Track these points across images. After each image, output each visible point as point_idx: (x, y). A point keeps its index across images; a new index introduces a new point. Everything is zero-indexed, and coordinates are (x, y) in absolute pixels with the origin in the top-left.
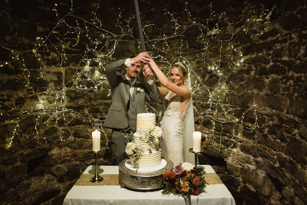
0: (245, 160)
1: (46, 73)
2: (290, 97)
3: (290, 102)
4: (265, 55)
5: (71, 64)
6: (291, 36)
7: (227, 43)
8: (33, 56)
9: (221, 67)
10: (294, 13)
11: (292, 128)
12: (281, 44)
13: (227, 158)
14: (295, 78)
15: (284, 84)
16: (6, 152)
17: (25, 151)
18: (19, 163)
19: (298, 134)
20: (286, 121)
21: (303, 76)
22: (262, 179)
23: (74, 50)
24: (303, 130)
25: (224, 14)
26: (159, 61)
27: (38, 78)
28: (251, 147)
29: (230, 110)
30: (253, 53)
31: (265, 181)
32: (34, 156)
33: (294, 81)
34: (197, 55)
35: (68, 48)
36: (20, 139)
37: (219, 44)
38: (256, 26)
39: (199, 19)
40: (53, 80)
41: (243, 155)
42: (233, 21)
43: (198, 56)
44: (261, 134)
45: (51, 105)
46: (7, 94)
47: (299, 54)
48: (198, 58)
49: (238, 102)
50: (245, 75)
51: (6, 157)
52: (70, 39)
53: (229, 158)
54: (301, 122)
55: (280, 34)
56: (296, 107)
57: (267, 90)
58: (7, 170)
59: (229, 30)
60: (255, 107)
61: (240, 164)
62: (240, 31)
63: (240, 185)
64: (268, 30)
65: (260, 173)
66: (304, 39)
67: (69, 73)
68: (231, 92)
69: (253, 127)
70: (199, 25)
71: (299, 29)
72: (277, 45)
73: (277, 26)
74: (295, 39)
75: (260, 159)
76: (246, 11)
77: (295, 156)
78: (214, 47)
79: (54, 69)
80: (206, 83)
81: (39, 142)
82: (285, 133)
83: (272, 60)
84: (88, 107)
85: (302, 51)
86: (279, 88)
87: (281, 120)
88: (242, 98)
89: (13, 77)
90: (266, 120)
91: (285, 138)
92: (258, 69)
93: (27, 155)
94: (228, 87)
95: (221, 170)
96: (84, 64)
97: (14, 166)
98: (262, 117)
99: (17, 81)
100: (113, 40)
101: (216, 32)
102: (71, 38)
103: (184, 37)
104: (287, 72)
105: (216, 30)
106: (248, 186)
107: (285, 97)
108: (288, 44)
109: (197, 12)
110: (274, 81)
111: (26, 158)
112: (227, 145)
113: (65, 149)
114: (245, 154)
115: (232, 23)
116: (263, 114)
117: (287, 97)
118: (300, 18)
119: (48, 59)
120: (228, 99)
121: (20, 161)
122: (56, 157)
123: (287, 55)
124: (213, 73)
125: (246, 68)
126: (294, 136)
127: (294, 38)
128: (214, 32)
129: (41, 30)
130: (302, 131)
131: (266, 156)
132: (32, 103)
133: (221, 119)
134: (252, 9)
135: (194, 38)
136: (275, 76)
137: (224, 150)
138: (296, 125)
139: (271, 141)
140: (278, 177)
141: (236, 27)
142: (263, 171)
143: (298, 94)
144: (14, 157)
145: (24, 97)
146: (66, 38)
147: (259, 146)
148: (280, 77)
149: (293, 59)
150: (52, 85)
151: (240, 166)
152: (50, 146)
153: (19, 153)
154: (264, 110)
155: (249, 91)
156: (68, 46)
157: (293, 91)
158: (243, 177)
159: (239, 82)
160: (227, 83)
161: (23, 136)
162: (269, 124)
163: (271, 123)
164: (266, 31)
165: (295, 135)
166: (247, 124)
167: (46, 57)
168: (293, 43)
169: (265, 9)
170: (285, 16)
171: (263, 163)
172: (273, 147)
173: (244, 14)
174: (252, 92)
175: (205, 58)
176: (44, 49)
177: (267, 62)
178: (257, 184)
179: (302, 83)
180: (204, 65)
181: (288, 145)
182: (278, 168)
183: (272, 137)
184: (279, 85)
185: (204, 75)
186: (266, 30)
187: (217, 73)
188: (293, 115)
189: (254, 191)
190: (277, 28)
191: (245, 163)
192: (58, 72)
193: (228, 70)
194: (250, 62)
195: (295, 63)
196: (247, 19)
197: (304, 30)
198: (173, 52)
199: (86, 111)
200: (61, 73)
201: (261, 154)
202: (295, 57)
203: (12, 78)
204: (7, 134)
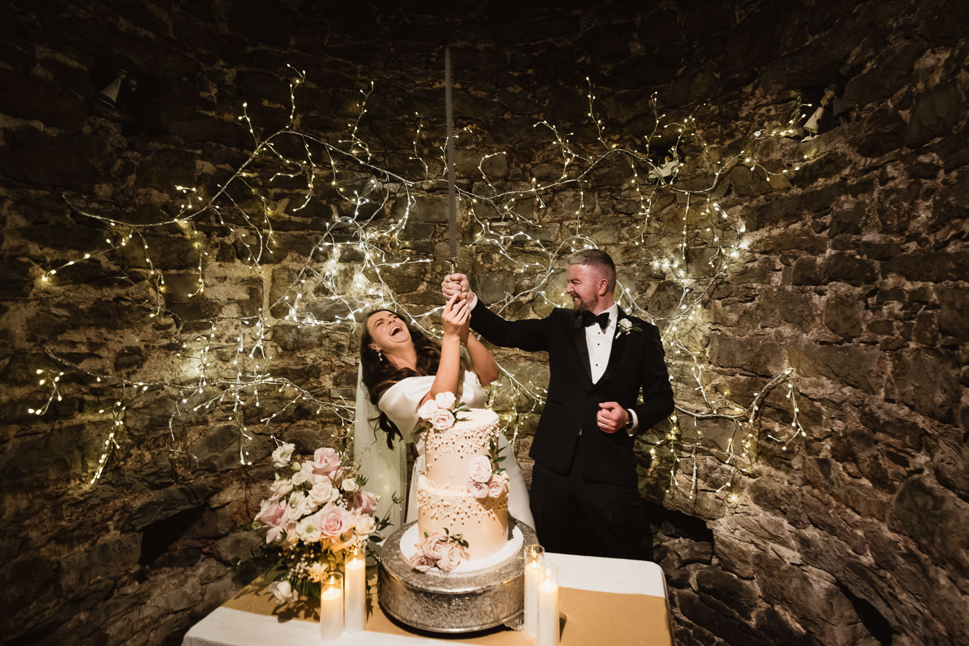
0: (766, 530)
1: (214, 280)
2: (894, 350)
3: (895, 367)
4: (809, 227)
5: (289, 257)
6: (884, 172)
7: (703, 199)
8: (180, 235)
9: (688, 261)
10: (888, 106)
11: (910, 450)
12: (855, 196)
13: (714, 520)
14: (907, 296)
15: (874, 311)
16: (71, 505)
17: (135, 497)
18: (113, 535)
19: (930, 467)
20: (887, 423)
21: (931, 288)
22: (822, 596)
23: (298, 219)
24: (948, 460)
25: (690, 120)
26: (523, 247)
27: (190, 295)
28: (783, 493)
29: (717, 382)
30: (774, 223)
31: (831, 603)
32: (163, 510)
33: (904, 302)
34: (624, 231)
35: (282, 214)
36: (122, 463)
37: (682, 201)
38: (781, 148)
39: (626, 137)
40: (237, 298)
41: (763, 516)
42: (717, 140)
43: (627, 232)
44: (811, 457)
45: (225, 367)
46: (89, 339)
47: (914, 225)
48: (627, 240)
49: (740, 359)
50: (754, 285)
51: (70, 521)
52: (286, 191)
53: (721, 520)
54: (937, 433)
55: (851, 169)
56: (917, 384)
57: (820, 329)
58: (69, 560)
59: (707, 164)
60: (788, 376)
61: (752, 542)
62: (736, 166)
63: (755, 606)
64: (814, 158)
65: (815, 578)
66: (926, 178)
67: (283, 279)
68: (717, 332)
69: (787, 436)
70: (627, 153)
71: (909, 151)
72: (843, 198)
73: (841, 147)
74: (897, 181)
75: (810, 532)
76: (752, 111)
77: (924, 541)
78: (669, 208)
79: (239, 269)
80: (650, 306)
81: (183, 469)
82: (885, 462)
83: (830, 242)
84: (333, 371)
85: (923, 216)
86: (858, 323)
87: (869, 419)
88: (749, 348)
89: (110, 293)
90: (824, 417)
91: (887, 476)
92: (793, 268)
93: (142, 510)
94: (709, 317)
95: (699, 553)
96: (323, 257)
97: (94, 543)
98: (812, 405)
99: (126, 304)
100: (404, 194)
101: (672, 169)
102: (289, 189)
103: (590, 185)
104: (880, 277)
105: (673, 163)
106: (781, 612)
107: (876, 350)
108: (875, 195)
109: (623, 120)
110: (841, 303)
111: (136, 519)
112: (712, 482)
113: (262, 487)
114: (768, 513)
115: (713, 143)
116: (813, 396)
117: (885, 351)
118: (908, 120)
119: (223, 243)
120: (711, 349)
121: (115, 529)
122: (235, 510)
123: (876, 226)
124: (667, 279)
125: (756, 264)
126: (916, 476)
127: (893, 178)
128: (667, 169)
129: (205, 170)
130: (944, 463)
131: (830, 526)
132: (169, 363)
133: (694, 406)
134: (767, 105)
135: (614, 187)
136: (843, 288)
137: (705, 495)
138: (922, 442)
139: (843, 480)
140: (873, 597)
141: (724, 154)
142: (822, 571)
143: (920, 345)
144: (98, 518)
145: (142, 347)
146: (278, 190)
147: (808, 491)
148: (859, 290)
149: (896, 239)
150: (231, 311)
151: (752, 547)
152: (219, 481)
153: (116, 504)
154: (816, 385)
155: (768, 329)
156: (280, 210)
157: (902, 334)
158: (765, 581)
159: (740, 304)
160: (705, 304)
161: (130, 455)
162: (835, 428)
163: (839, 426)
164: (809, 162)
165: (920, 471)
166: (768, 424)
167: (217, 239)
168: (892, 191)
169: (802, 103)
170: (863, 116)
171: (821, 547)
172: (850, 501)
173: (746, 118)
174: (779, 334)
175: (644, 237)
176: (212, 218)
177: (816, 249)
178: (809, 611)
179: (930, 312)
180: (643, 258)
181: (900, 500)
182: (870, 568)
183: (844, 468)
184: (857, 313)
185: (643, 283)
186: (808, 159)
187: (678, 277)
188: (907, 409)
189: (799, 633)
190: (839, 151)
191: (769, 539)
192: (251, 277)
193: (707, 269)
194: (768, 249)
195: (903, 250)
196: (754, 131)
197: (925, 154)
198: (561, 224)
199: (327, 382)
200: (259, 281)
201: (812, 517)
202: (901, 231)
203: (108, 296)
204: (77, 453)
